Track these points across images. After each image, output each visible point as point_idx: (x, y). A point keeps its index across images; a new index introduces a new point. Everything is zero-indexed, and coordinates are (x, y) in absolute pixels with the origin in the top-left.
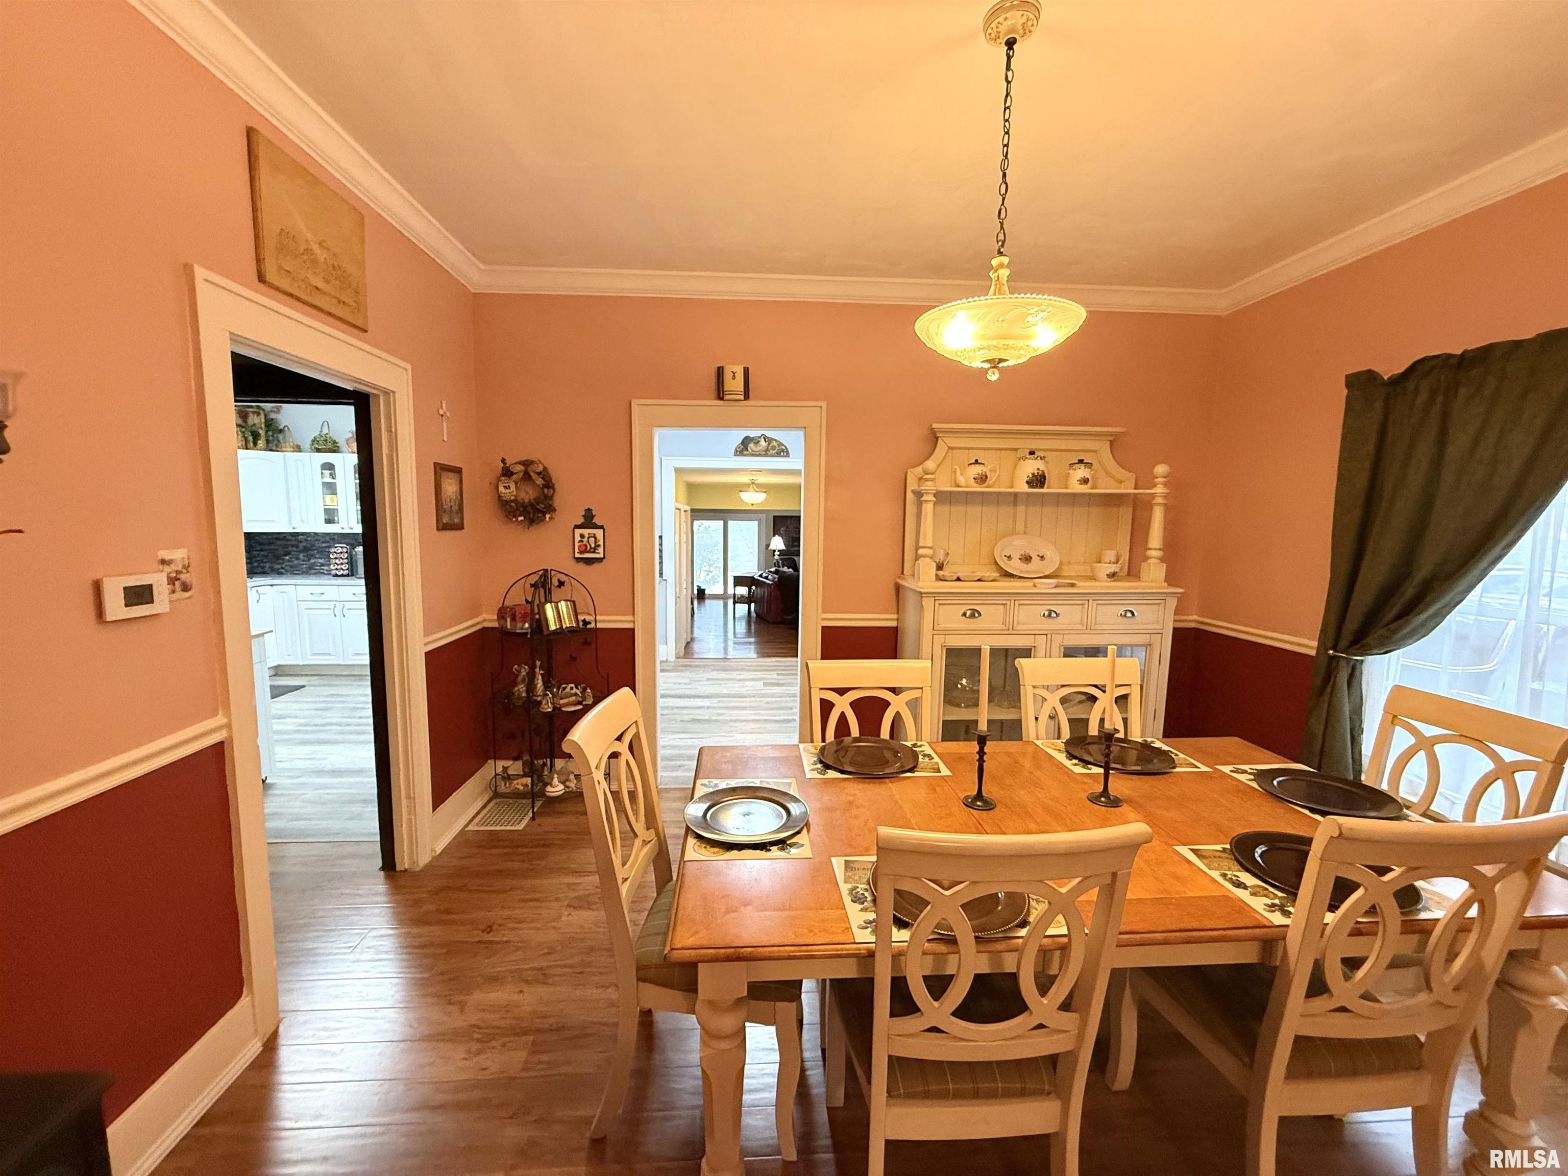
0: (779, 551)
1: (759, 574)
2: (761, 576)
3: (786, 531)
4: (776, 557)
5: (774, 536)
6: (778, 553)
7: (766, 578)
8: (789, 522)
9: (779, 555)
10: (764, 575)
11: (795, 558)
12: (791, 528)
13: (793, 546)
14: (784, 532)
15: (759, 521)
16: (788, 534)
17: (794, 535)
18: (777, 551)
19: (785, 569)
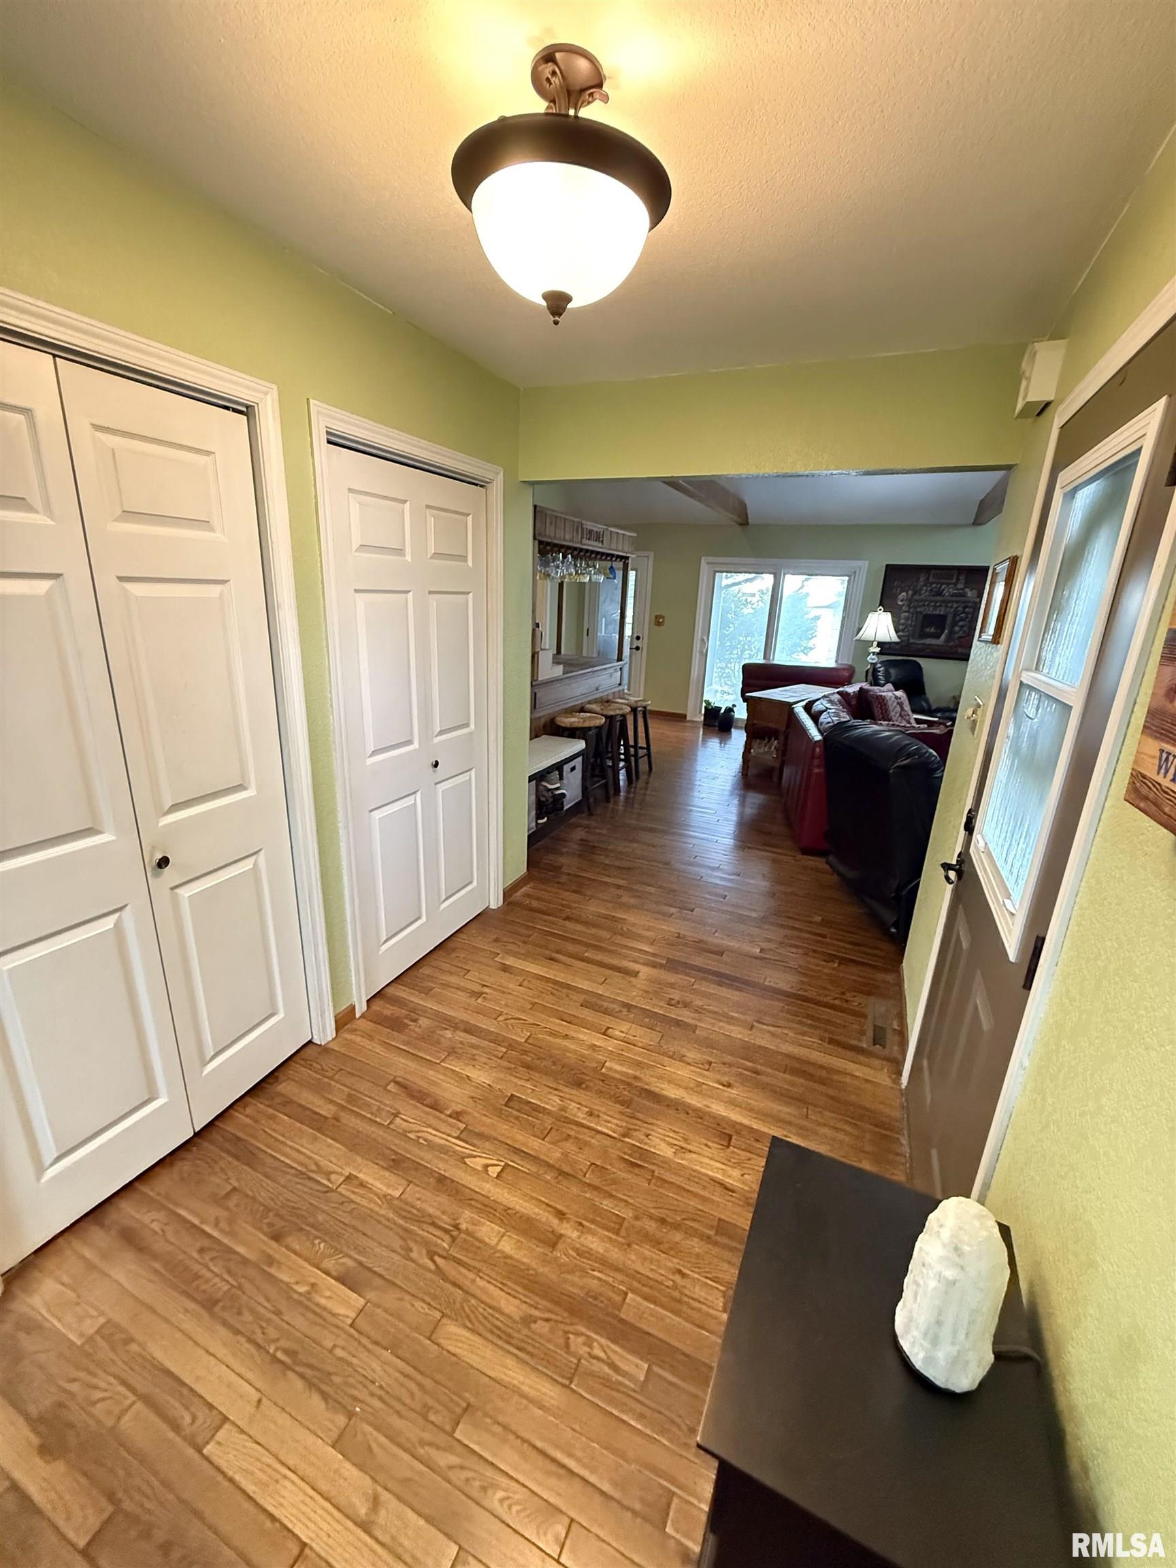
0: (880, 644)
1: (807, 700)
2: (808, 706)
4: (873, 658)
5: (874, 610)
6: (878, 650)
7: (818, 716)
8: (923, 578)
9: (879, 654)
10: (821, 705)
11: (920, 660)
12: (925, 593)
13: (924, 635)
14: (906, 603)
15: (852, 575)
16: (915, 607)
17: (930, 611)
18: (875, 644)
19: (888, 692)
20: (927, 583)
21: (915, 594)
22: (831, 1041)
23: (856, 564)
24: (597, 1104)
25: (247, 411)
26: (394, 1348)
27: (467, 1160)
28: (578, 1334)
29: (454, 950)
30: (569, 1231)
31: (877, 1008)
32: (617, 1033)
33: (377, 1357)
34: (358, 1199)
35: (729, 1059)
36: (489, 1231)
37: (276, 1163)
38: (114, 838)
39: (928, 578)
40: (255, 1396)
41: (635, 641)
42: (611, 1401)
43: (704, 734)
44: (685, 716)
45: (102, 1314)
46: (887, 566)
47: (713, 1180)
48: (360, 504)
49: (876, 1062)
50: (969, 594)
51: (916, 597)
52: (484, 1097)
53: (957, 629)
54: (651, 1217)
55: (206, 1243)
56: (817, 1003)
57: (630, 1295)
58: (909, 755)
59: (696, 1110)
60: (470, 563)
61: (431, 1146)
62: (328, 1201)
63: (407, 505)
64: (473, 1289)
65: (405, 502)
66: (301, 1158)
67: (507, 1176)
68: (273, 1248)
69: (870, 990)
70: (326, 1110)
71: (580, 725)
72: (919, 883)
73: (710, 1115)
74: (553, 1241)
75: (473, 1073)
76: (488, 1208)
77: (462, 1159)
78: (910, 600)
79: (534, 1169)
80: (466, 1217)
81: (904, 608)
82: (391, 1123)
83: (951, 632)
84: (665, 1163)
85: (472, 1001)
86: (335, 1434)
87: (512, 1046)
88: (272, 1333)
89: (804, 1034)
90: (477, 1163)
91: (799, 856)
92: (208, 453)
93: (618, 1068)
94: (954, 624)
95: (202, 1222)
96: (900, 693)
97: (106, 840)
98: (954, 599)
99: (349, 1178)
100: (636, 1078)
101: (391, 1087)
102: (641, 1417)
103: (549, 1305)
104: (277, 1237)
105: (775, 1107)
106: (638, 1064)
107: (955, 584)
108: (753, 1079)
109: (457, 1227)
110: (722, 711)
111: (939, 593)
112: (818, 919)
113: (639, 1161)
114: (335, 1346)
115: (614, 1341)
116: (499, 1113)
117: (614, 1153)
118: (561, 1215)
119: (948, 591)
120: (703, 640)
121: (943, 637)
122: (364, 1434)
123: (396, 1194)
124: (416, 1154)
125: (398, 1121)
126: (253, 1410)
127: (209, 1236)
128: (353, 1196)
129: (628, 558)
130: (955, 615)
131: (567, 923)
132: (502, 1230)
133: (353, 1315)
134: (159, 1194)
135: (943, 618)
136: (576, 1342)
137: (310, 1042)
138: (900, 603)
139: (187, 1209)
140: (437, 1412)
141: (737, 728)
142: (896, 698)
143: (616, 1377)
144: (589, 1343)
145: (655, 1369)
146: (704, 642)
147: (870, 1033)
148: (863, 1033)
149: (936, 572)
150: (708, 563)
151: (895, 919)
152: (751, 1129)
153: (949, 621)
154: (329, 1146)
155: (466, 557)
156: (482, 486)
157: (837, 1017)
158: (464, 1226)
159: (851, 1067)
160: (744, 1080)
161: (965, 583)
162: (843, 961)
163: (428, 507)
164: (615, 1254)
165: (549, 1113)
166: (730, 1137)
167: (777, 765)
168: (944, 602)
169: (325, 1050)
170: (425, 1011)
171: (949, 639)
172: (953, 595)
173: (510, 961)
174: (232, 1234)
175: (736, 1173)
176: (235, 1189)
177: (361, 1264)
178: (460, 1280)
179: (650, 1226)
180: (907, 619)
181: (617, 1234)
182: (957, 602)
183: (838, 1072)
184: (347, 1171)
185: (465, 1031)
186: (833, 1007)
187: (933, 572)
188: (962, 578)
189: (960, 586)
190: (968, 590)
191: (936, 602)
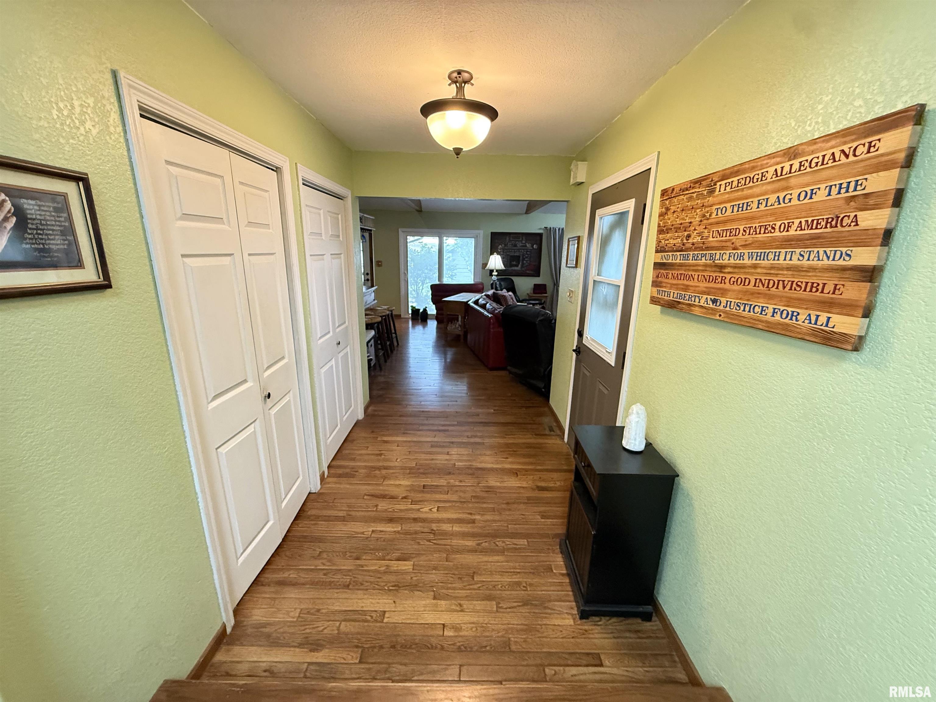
0: (497, 271)
1: (474, 300)
2: (476, 302)
3: (503, 249)
4: (494, 278)
5: (492, 253)
6: (496, 273)
7: (484, 306)
8: (508, 239)
9: (497, 276)
10: (481, 301)
11: (513, 278)
12: (509, 245)
13: (512, 266)
14: (502, 250)
15: (476, 237)
16: (506, 252)
17: (512, 254)
18: (495, 271)
19: (504, 292)
20: (510, 241)
21: (505, 245)
22: (536, 435)
23: (477, 232)
24: (461, 477)
25: (277, 170)
26: (435, 568)
27: (421, 510)
28: (499, 541)
29: (354, 440)
30: (477, 517)
31: (547, 420)
32: (453, 453)
33: (432, 574)
34: (384, 536)
35: (502, 450)
36: (446, 527)
37: (334, 538)
38: (252, 384)
39: (510, 239)
40: (392, 601)
41: (366, 276)
42: (520, 553)
43: (413, 324)
44: (400, 315)
45: (295, 609)
46: (492, 233)
47: (519, 487)
48: (310, 212)
49: (553, 437)
50: (528, 245)
51: (506, 248)
52: (412, 489)
53: (525, 262)
54: (503, 504)
55: (325, 572)
56: (524, 424)
57: (510, 526)
58: (543, 315)
59: (500, 469)
60: (341, 239)
61: (401, 510)
62: (370, 541)
63: (322, 210)
64: (453, 544)
65: (321, 209)
66: (345, 532)
67: (440, 509)
68: (358, 562)
69: (542, 415)
70: (341, 514)
71: (370, 322)
72: (552, 367)
73: (506, 469)
74: (473, 522)
75: (402, 483)
76: (439, 521)
77: (418, 510)
79: (450, 504)
80: (434, 526)
81: (502, 253)
82: (377, 509)
83: (523, 264)
84: (499, 488)
85: (379, 457)
86: (432, 597)
87: (411, 468)
88: (383, 584)
89: (525, 435)
90: (426, 509)
91: (489, 372)
92: (267, 191)
93: (461, 464)
94: (523, 259)
95: (316, 566)
96: (510, 293)
97: (249, 386)
99: (373, 531)
100: (470, 465)
101: (365, 497)
102: (531, 552)
103: (484, 538)
104: (358, 558)
105: (527, 460)
106: (469, 461)
107: (522, 241)
108: (514, 454)
109: (432, 530)
110: (421, 311)
111: (516, 246)
112: (510, 394)
113: (489, 490)
114: (412, 578)
115: (512, 539)
116: (423, 492)
117: (478, 490)
118: (471, 514)
119: (519, 244)
120: (405, 273)
121: (520, 266)
122: (443, 593)
123: (400, 529)
124: (396, 515)
125: (379, 507)
126: (394, 605)
127: (323, 569)
128: (380, 536)
129: (371, 230)
130: (523, 255)
131: (402, 418)
132: (451, 525)
133: (412, 567)
134: (283, 566)
135: (519, 257)
136: (500, 544)
137: (310, 493)
138: (500, 251)
139: (303, 565)
140: (464, 578)
141: (431, 319)
142: (510, 295)
143: (518, 547)
144: (503, 542)
145: (529, 540)
146: (406, 274)
147: (547, 429)
148: (545, 429)
150: (403, 232)
151: (543, 385)
152: (523, 469)
153: (521, 258)
154: (354, 524)
155: (339, 236)
156: (342, 199)
157: (534, 426)
158: (435, 529)
159: (546, 441)
160: (511, 455)
161: (526, 241)
162: (527, 407)
163: (329, 212)
164: (497, 518)
165: (443, 486)
166: (517, 473)
167: (461, 333)
168: (518, 249)
169: (319, 494)
170: (359, 467)
171: (522, 267)
172: (521, 246)
173: (385, 439)
174: (334, 565)
175: (524, 483)
176: (320, 552)
177: (402, 553)
178: (446, 543)
179: (504, 506)
180: (506, 258)
181: (495, 512)
182: (523, 250)
183: (542, 444)
184: (371, 529)
185: (385, 469)
186: (530, 424)
187: (512, 235)
188: (524, 238)
189: (524, 242)
190: (527, 244)
191: (514, 250)
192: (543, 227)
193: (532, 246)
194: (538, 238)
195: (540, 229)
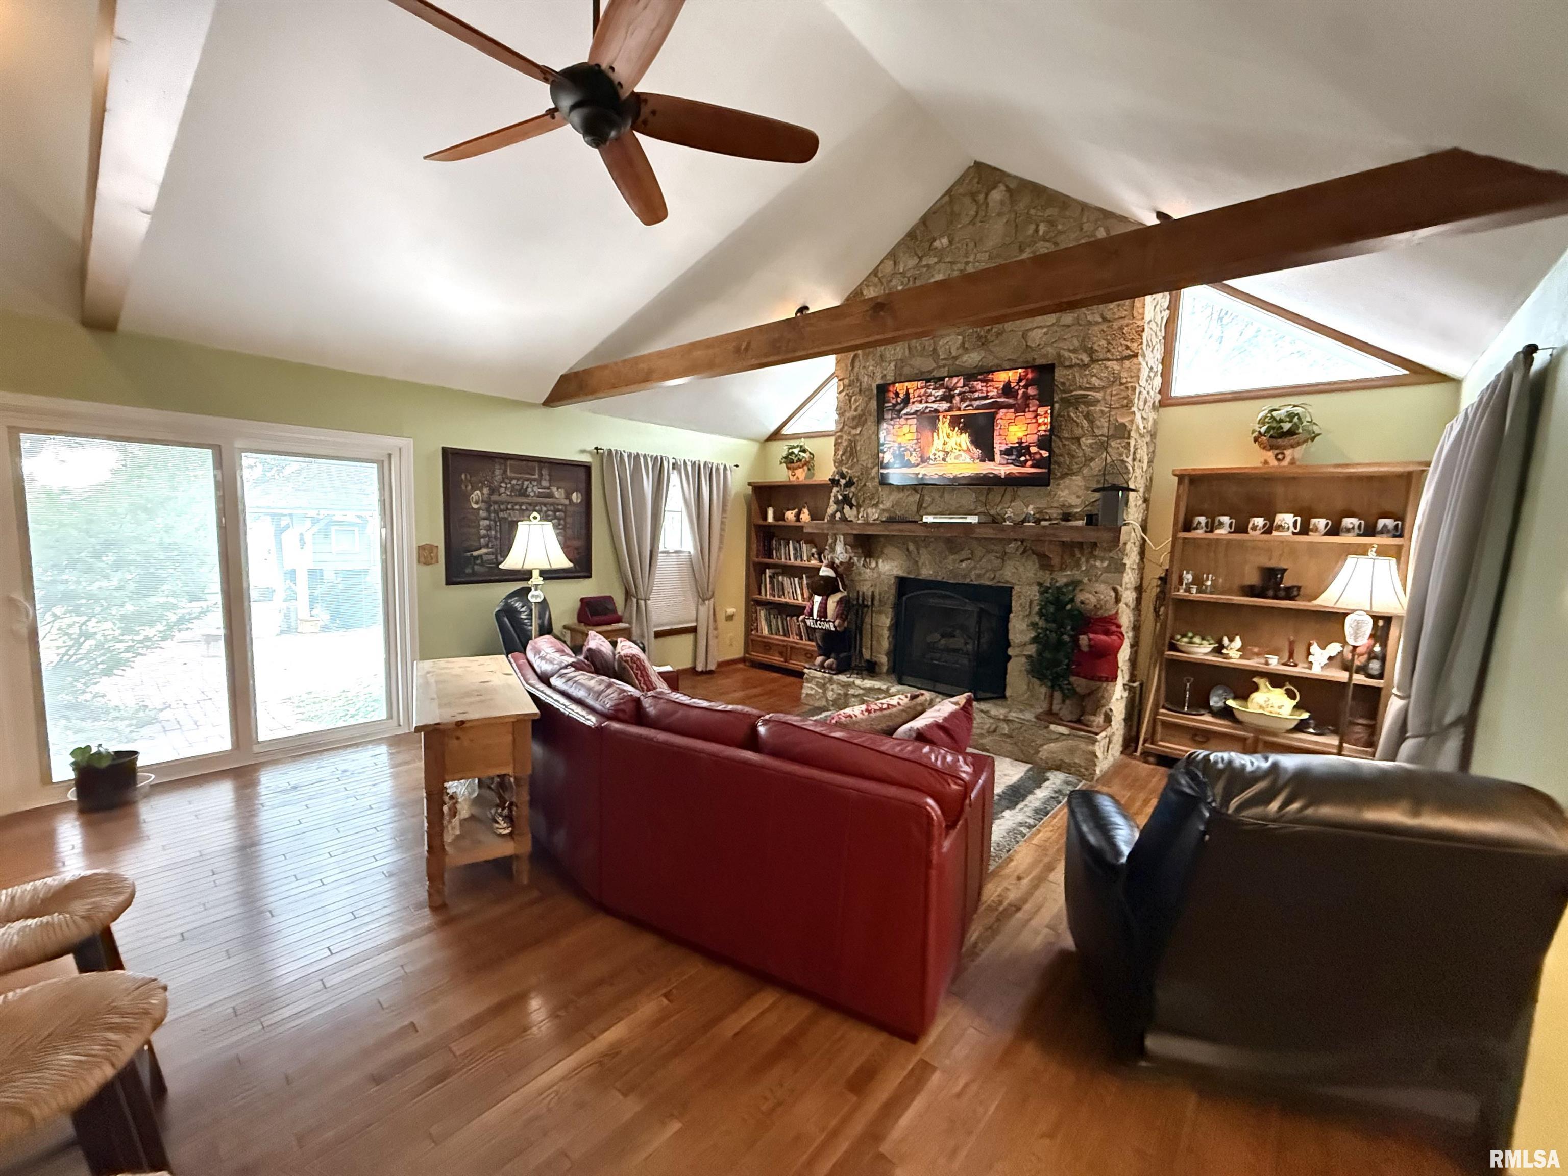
6: (542, 582)
12: (504, 492)
14: (483, 506)
15: (384, 463)
16: (497, 512)
18: (537, 574)
20: (504, 479)
21: (493, 491)
39: (505, 471)
46: (442, 451)
50: (557, 494)
51: (495, 497)
78: (488, 503)
81: (482, 514)
98: (541, 500)
107: (539, 481)
111: (523, 493)
119: (532, 490)
138: (475, 506)
149: (512, 462)
161: (550, 481)
168: (530, 504)
172: (540, 495)
180: (489, 528)
182: (545, 505)
187: (509, 462)
188: (545, 472)
189: (545, 483)
190: (554, 489)
191: (521, 504)
192: (591, 448)
193: (568, 496)
194: (582, 474)
195: (583, 451)
